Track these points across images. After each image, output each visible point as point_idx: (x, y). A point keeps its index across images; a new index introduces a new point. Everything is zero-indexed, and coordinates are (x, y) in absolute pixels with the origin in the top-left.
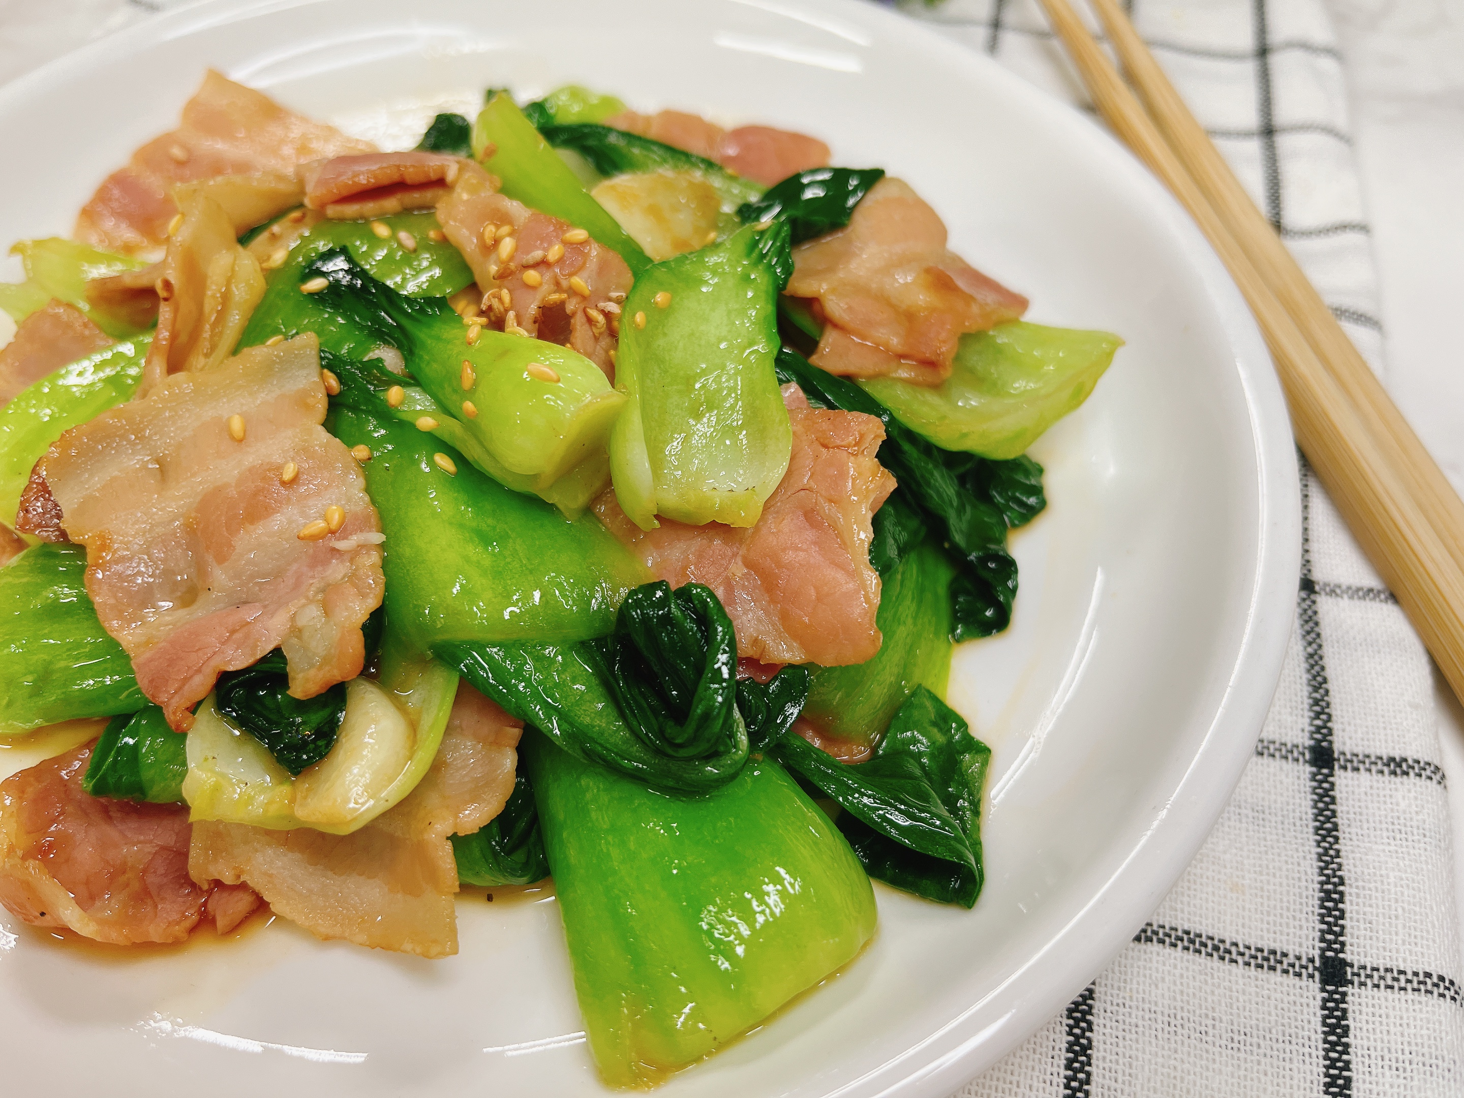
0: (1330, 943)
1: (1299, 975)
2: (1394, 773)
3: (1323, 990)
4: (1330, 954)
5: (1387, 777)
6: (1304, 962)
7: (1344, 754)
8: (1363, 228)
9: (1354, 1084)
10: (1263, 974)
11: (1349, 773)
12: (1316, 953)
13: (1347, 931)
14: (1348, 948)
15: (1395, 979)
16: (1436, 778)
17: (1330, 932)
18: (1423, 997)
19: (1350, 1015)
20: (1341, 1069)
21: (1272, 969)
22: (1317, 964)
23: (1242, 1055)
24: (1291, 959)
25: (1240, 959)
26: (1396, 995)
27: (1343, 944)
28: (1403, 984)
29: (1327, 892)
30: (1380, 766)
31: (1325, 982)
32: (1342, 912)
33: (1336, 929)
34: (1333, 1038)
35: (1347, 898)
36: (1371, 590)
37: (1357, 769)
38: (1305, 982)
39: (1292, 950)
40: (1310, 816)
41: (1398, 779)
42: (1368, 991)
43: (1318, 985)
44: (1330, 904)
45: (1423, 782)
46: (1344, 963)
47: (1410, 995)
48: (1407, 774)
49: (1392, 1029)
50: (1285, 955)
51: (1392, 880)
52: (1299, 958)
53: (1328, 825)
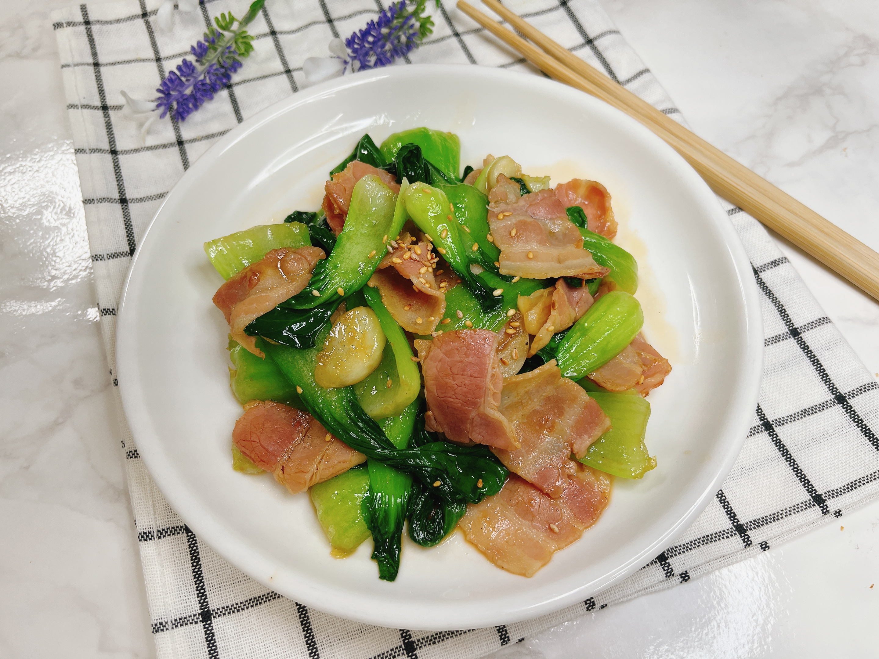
0: (789, 325)
1: (786, 339)
2: (775, 266)
3: (795, 339)
4: (791, 328)
5: (774, 268)
6: (786, 334)
7: (758, 268)
8: (647, 71)
9: (819, 360)
10: (778, 344)
11: (763, 273)
12: (787, 330)
13: (792, 319)
14: (794, 324)
15: (812, 325)
16: (787, 261)
17: (788, 322)
18: (822, 326)
19: (806, 342)
20: (814, 358)
21: (779, 341)
22: (789, 333)
23: (787, 369)
24: (782, 336)
25: (770, 343)
26: (814, 330)
27: (793, 323)
28: (815, 325)
29: (781, 311)
30: (770, 266)
31: (794, 336)
32: (787, 314)
33: (789, 320)
34: (806, 351)
35: (787, 310)
36: (733, 210)
37: (764, 270)
38: (789, 340)
39: (780, 333)
40: (761, 291)
41: (777, 267)
42: (807, 333)
43: (793, 339)
44: (783, 314)
45: (784, 264)
46: (796, 329)
47: (818, 328)
48: (779, 264)
49: (820, 339)
50: (780, 335)
51: (795, 298)
52: (784, 334)
53: (768, 291)
